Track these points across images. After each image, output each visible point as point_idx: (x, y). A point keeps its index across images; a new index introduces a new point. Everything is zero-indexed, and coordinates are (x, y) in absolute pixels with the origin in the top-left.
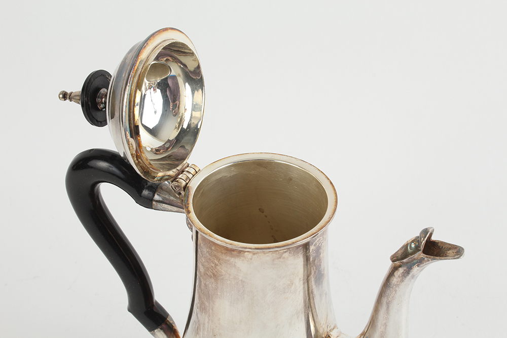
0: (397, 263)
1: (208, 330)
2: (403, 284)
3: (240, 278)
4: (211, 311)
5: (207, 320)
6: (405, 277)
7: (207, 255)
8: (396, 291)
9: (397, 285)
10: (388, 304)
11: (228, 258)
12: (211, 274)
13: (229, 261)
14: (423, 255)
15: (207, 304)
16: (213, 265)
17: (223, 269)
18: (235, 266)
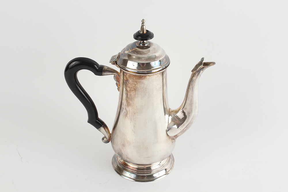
0: (195, 72)
1: (132, 113)
2: (198, 78)
3: (145, 87)
4: (133, 104)
5: (131, 109)
6: (198, 76)
7: (132, 82)
8: (195, 82)
9: (195, 80)
10: (192, 88)
11: (140, 80)
12: (133, 89)
13: (141, 81)
14: (203, 66)
15: (131, 102)
16: (134, 85)
17: (138, 86)
18: (143, 83)
